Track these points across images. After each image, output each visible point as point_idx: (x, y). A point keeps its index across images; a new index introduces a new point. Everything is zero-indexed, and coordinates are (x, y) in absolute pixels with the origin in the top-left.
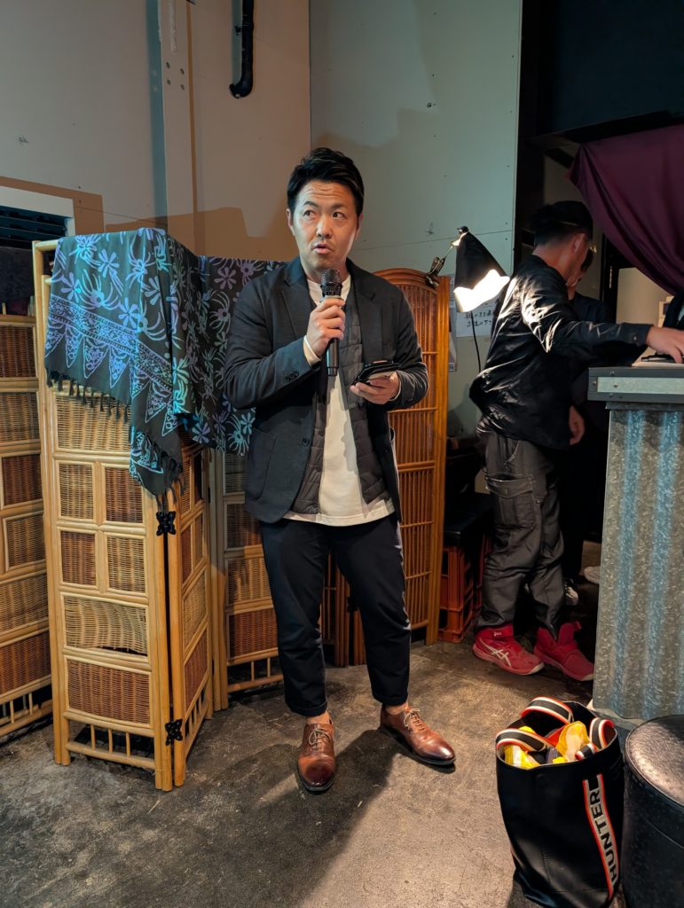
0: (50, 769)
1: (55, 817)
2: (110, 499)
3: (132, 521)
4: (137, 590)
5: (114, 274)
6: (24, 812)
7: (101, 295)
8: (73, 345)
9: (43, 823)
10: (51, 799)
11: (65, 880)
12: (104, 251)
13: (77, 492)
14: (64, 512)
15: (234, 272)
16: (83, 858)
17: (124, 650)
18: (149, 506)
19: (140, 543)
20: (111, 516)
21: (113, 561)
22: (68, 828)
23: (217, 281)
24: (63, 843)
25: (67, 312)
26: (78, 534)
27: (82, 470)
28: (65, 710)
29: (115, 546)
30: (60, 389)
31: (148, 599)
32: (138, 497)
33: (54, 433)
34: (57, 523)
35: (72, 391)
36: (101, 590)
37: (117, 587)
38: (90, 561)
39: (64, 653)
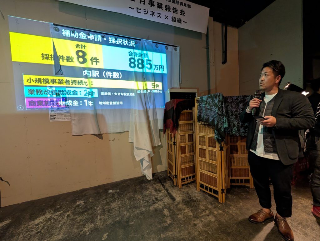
0: (196, 191)
1: (200, 201)
2: (209, 143)
3: (214, 147)
4: (215, 161)
5: (211, 102)
6: (194, 199)
7: (208, 106)
8: (202, 115)
9: (198, 202)
10: (198, 197)
11: (205, 215)
12: (209, 98)
13: (202, 141)
14: (199, 144)
15: (231, 99)
16: (207, 212)
17: (211, 172)
18: (218, 145)
19: (216, 152)
20: (209, 146)
21: (209, 155)
22: (203, 205)
23: (228, 101)
24: (203, 207)
25: (201, 109)
26: (202, 149)
27: (203, 137)
28: (199, 181)
29: (210, 152)
30: (200, 123)
31: (217, 163)
32: (215, 143)
33: (198, 130)
34: (198, 146)
35: (202, 123)
36: (207, 159)
37: (210, 160)
38: (205, 154)
39: (199, 170)
